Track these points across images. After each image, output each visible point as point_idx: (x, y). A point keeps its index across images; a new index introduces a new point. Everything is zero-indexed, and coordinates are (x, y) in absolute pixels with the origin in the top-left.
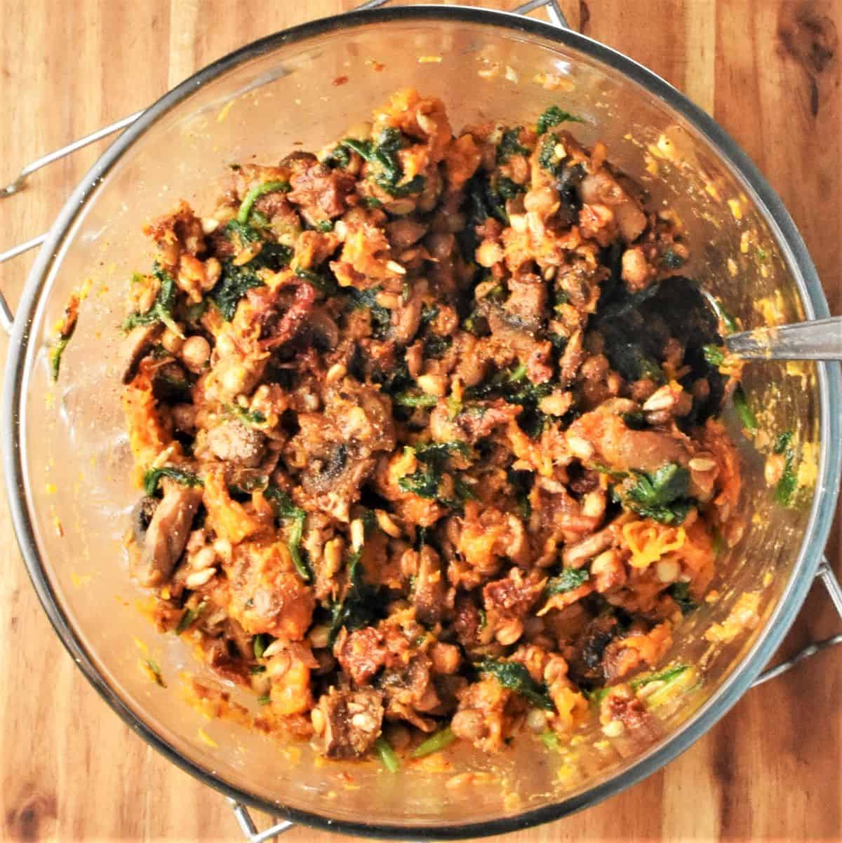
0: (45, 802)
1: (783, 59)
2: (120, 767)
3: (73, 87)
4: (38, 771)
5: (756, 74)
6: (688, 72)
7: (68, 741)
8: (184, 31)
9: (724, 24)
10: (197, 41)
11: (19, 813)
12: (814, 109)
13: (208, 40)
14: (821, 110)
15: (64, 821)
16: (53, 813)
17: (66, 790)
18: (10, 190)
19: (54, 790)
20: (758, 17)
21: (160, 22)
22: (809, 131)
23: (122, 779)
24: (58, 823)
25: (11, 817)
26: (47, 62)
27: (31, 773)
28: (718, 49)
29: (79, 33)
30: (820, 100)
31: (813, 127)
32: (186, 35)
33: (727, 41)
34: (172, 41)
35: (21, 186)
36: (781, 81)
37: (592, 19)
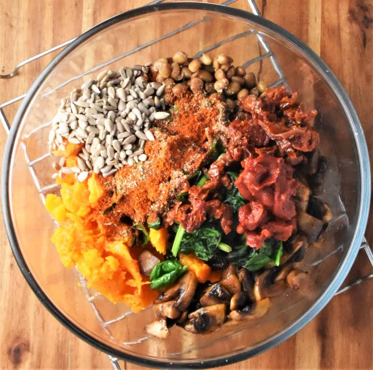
0: (25, 345)
1: (351, 23)
2: (57, 330)
3: (40, 32)
4: (22, 332)
5: (339, 29)
6: (309, 28)
7: (35, 318)
8: (89, 8)
9: (325, 7)
10: (94, 13)
11: (13, 349)
12: (365, 44)
13: (99, 13)
14: (367, 45)
15: (32, 353)
16: (28, 350)
17: (34, 340)
18: (12, 75)
19: (29, 340)
20: (340, 4)
21: (78, 4)
22: (362, 54)
23: (58, 335)
24: (30, 354)
25: (9, 352)
26: (29, 21)
27: (18, 332)
28: (323, 18)
29: (43, 9)
30: (367, 41)
31: (364, 53)
32: (90, 10)
33: (326, 14)
34: (84, 13)
35: (17, 73)
36: (350, 32)
37: (267, 4)
